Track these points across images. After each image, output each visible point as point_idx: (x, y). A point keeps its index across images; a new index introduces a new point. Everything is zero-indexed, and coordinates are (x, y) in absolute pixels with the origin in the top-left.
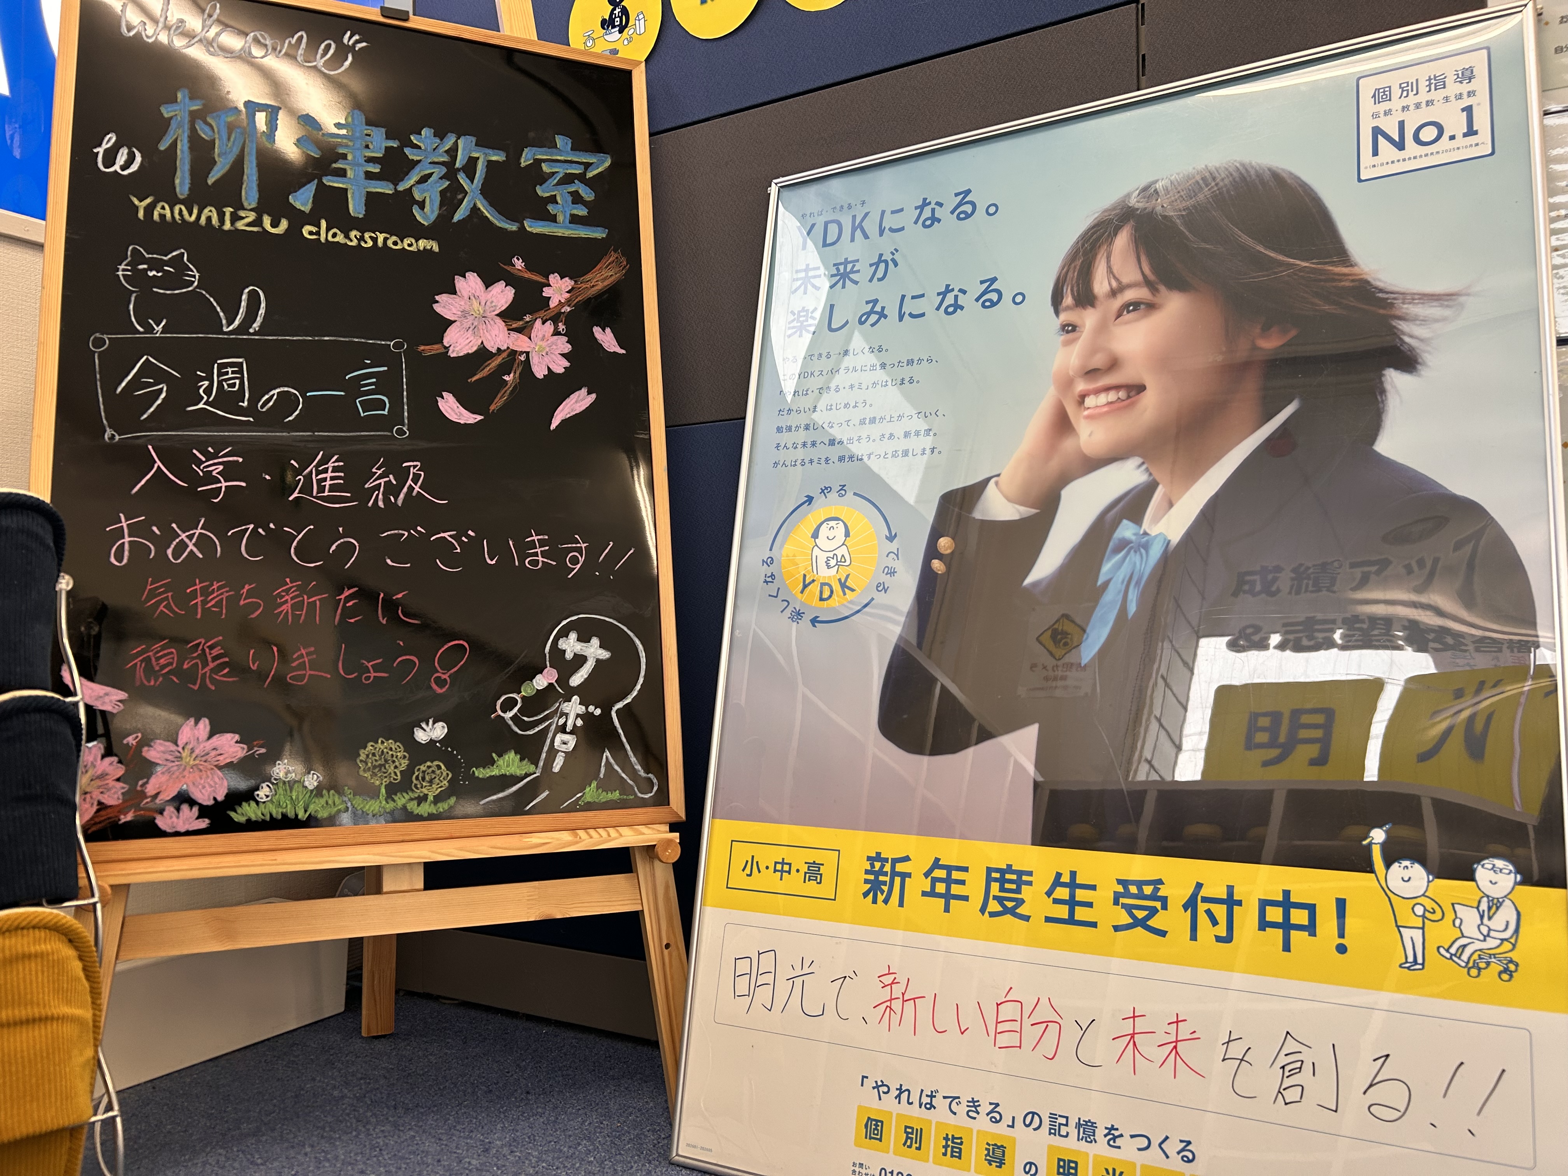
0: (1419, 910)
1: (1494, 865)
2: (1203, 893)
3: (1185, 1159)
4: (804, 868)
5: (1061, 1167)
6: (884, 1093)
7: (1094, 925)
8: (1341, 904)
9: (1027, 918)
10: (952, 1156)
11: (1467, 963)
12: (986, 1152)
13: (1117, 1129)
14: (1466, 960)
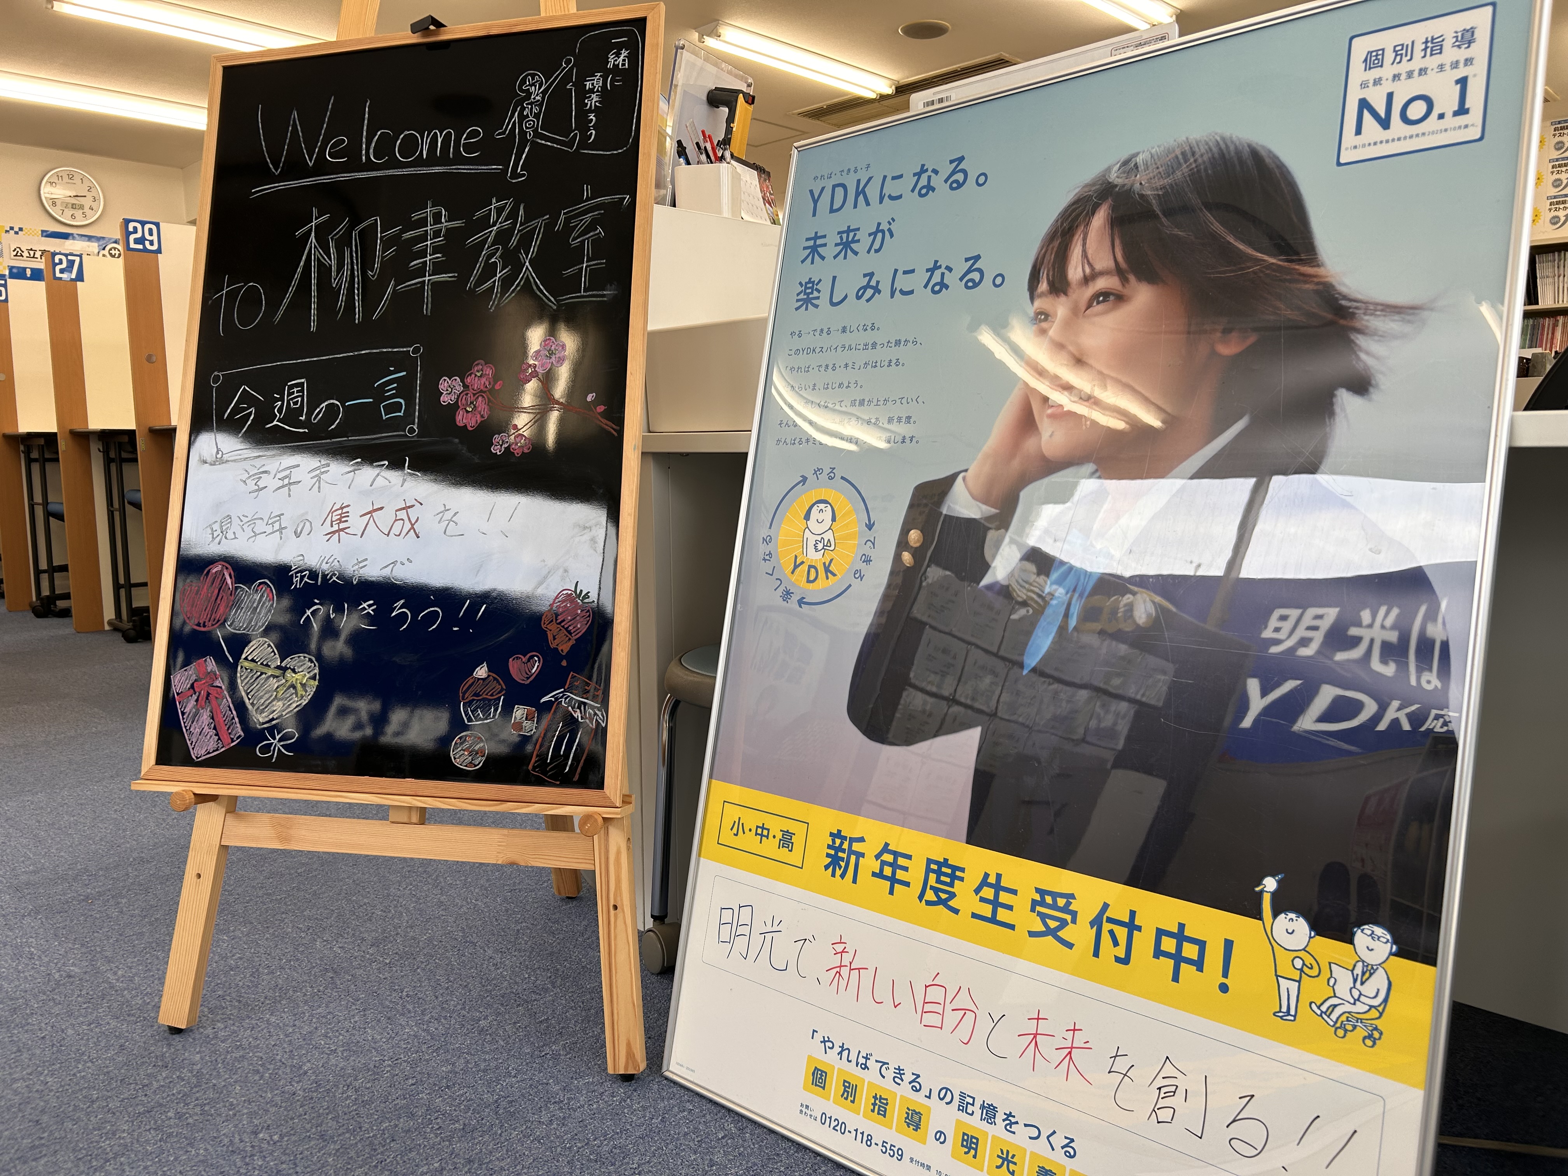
0: (1298, 963)
1: (1373, 932)
2: (1108, 914)
3: (1068, 1154)
4: (779, 835)
5: (965, 1140)
6: (829, 1048)
7: (1012, 927)
8: (1229, 945)
9: (956, 911)
10: (879, 1113)
11: (1336, 1023)
12: (906, 1115)
13: (1014, 1117)
14: (1334, 1020)
